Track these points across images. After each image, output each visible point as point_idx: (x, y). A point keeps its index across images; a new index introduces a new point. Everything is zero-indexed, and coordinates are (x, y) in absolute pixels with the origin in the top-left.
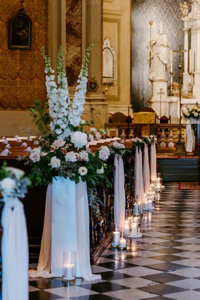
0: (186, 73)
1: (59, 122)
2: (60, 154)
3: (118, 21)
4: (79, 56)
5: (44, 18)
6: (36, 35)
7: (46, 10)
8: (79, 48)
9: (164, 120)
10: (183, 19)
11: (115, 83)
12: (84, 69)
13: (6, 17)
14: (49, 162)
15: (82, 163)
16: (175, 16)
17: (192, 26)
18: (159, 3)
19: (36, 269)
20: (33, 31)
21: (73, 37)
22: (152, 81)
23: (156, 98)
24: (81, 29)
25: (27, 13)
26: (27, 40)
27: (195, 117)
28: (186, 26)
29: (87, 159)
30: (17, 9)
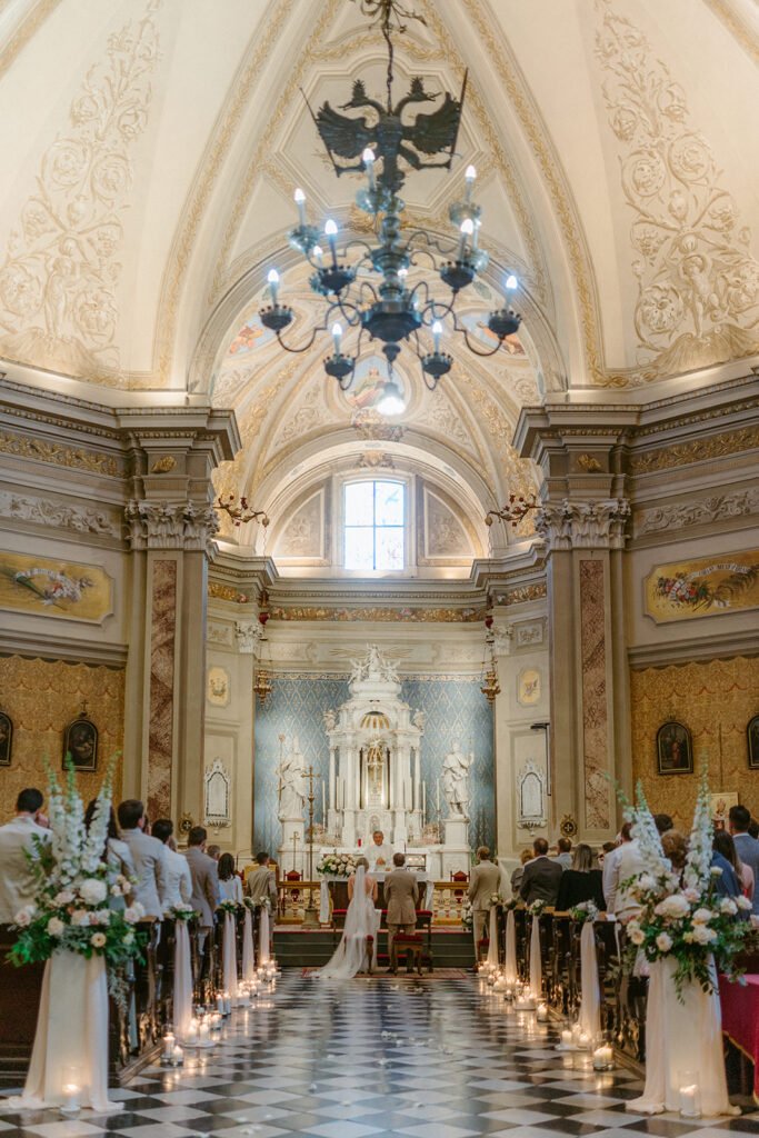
0: (332, 810)
1: (66, 865)
2: (64, 914)
3: (234, 735)
4: (168, 782)
5: (117, 727)
6: (105, 752)
7: (121, 715)
8: (168, 771)
9: (294, 877)
10: (327, 733)
11: (230, 824)
12: (106, 787)
13: (60, 725)
14: (46, 926)
15: (101, 928)
16: (318, 729)
17: (341, 743)
18: (296, 711)
19: (20, 1095)
20: (100, 744)
21: (159, 754)
22: (282, 821)
23: (288, 845)
24: (171, 744)
25: (92, 720)
26: (90, 758)
27: (331, 872)
28: (332, 744)
29: (106, 922)
30: (78, 713)
